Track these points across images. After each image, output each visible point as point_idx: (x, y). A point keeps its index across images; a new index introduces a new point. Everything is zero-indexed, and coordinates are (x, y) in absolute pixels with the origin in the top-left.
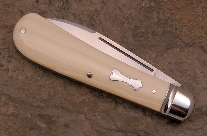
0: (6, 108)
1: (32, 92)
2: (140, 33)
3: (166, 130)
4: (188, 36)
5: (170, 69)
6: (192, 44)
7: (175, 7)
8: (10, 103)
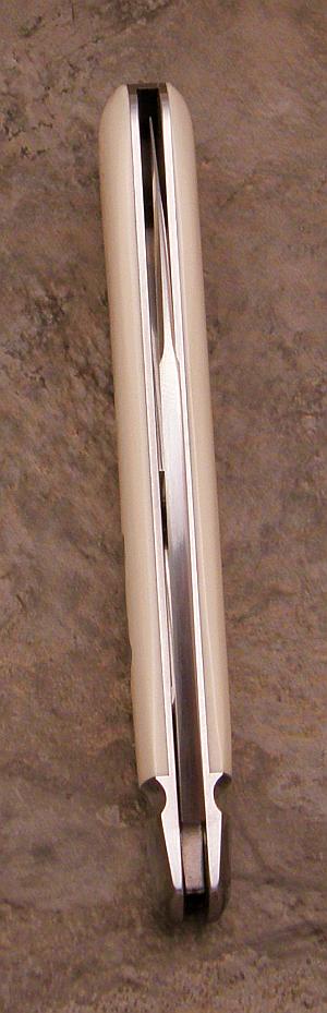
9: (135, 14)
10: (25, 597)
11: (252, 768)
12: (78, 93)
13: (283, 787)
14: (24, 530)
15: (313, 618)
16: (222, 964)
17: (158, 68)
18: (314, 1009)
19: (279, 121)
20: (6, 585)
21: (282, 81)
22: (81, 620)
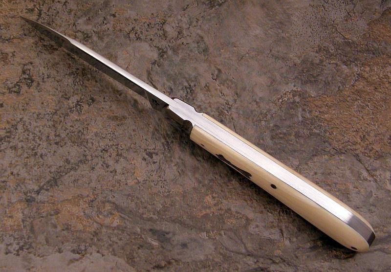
0: (111, 218)
1: (143, 201)
2: (281, 134)
3: (307, 257)
4: (340, 141)
5: (316, 181)
6: (344, 152)
7: (325, 104)
8: (115, 212)
9: (215, 4)
10: (180, 172)
11: (244, 222)
12: (199, 27)
13: (254, 228)
14: (181, 152)
17: (222, 20)
19: (256, 36)
20: (175, 168)
21: (257, 24)
22: (196, 178)
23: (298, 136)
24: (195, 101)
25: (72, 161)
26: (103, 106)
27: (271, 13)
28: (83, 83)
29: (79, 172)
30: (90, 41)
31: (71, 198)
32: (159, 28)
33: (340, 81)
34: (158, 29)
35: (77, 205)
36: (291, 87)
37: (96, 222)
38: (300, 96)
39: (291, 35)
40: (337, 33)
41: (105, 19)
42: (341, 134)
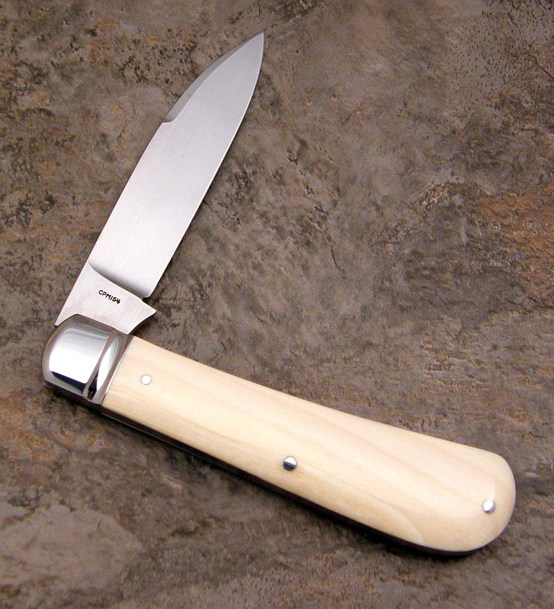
9: (295, 11)
10: (227, 344)
14: (226, 305)
15: (390, 359)
16: (334, 556)
17: (308, 43)
18: (387, 583)
19: (377, 74)
20: (215, 336)
21: (378, 51)
22: (258, 357)
23: (458, 272)
24: (255, 204)
25: (10, 322)
26: (71, 213)
27: (406, 30)
28: (32, 167)
29: (23, 343)
30: (45, 83)
31: (8, 395)
32: (183, 58)
33: (542, 164)
34: (181, 61)
35: (20, 409)
36: (444, 176)
37: (58, 443)
38: (464, 195)
39: (445, 74)
40: (537, 70)
41: (74, 39)
42: (544, 270)
